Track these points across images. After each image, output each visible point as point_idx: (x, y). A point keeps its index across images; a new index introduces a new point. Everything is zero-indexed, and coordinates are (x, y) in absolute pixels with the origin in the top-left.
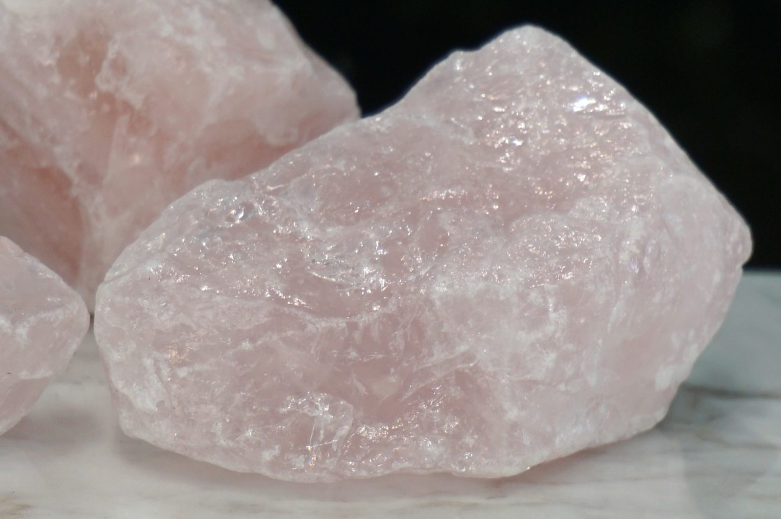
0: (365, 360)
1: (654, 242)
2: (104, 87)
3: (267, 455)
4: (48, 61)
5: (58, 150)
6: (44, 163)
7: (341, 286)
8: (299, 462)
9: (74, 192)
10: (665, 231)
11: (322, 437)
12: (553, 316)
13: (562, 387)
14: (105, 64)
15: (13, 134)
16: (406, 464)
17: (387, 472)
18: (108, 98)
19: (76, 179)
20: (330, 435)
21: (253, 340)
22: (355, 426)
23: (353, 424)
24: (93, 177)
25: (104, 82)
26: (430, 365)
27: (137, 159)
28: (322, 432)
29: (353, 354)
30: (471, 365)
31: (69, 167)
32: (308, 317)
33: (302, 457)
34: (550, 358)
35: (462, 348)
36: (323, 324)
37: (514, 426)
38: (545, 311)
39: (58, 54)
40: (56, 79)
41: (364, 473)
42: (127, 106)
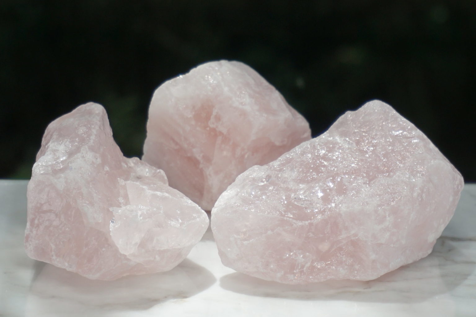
0: (316, 237)
1: (427, 187)
2: (212, 126)
3: (279, 275)
4: (190, 116)
5: (194, 150)
6: (189, 155)
7: (306, 208)
8: (291, 277)
9: (201, 166)
10: (431, 183)
11: (300, 267)
12: (388, 218)
13: (392, 245)
14: (212, 117)
15: (177, 144)
16: (333, 277)
17: (325, 280)
18: (214, 130)
19: (202, 161)
20: (303, 267)
21: (272, 230)
22: (313, 262)
23: (312, 262)
24: (208, 160)
25: (212, 124)
26: (341, 238)
27: (225, 153)
28: (300, 265)
29: (311, 235)
30: (357, 238)
31: (199, 157)
32: (294, 221)
33: (292, 276)
34: (387, 235)
35: (353, 232)
36: (300, 223)
37: (374, 261)
38: (385, 217)
39: (194, 113)
40: (193, 122)
41: (316, 281)
42: (221, 133)
